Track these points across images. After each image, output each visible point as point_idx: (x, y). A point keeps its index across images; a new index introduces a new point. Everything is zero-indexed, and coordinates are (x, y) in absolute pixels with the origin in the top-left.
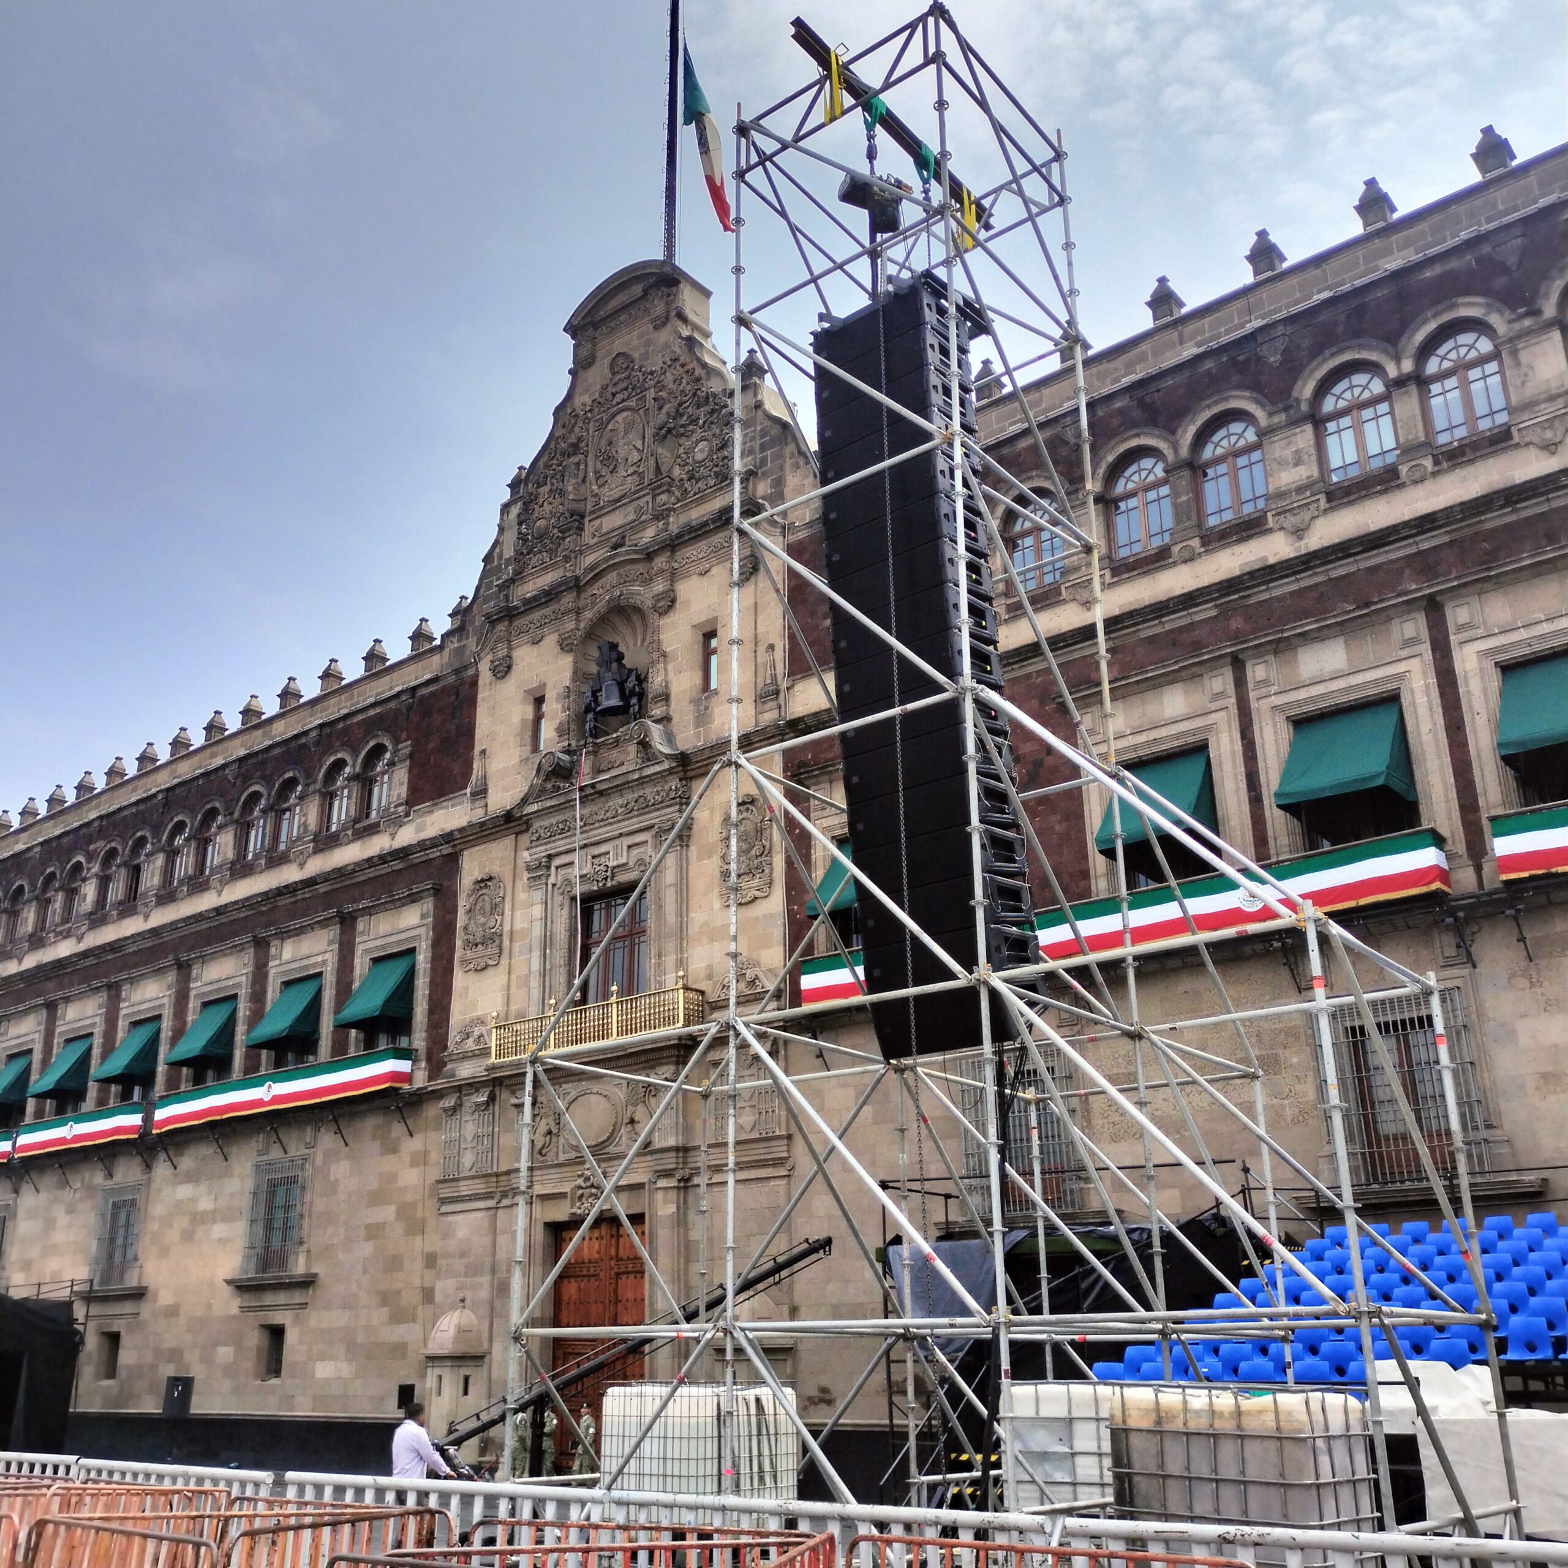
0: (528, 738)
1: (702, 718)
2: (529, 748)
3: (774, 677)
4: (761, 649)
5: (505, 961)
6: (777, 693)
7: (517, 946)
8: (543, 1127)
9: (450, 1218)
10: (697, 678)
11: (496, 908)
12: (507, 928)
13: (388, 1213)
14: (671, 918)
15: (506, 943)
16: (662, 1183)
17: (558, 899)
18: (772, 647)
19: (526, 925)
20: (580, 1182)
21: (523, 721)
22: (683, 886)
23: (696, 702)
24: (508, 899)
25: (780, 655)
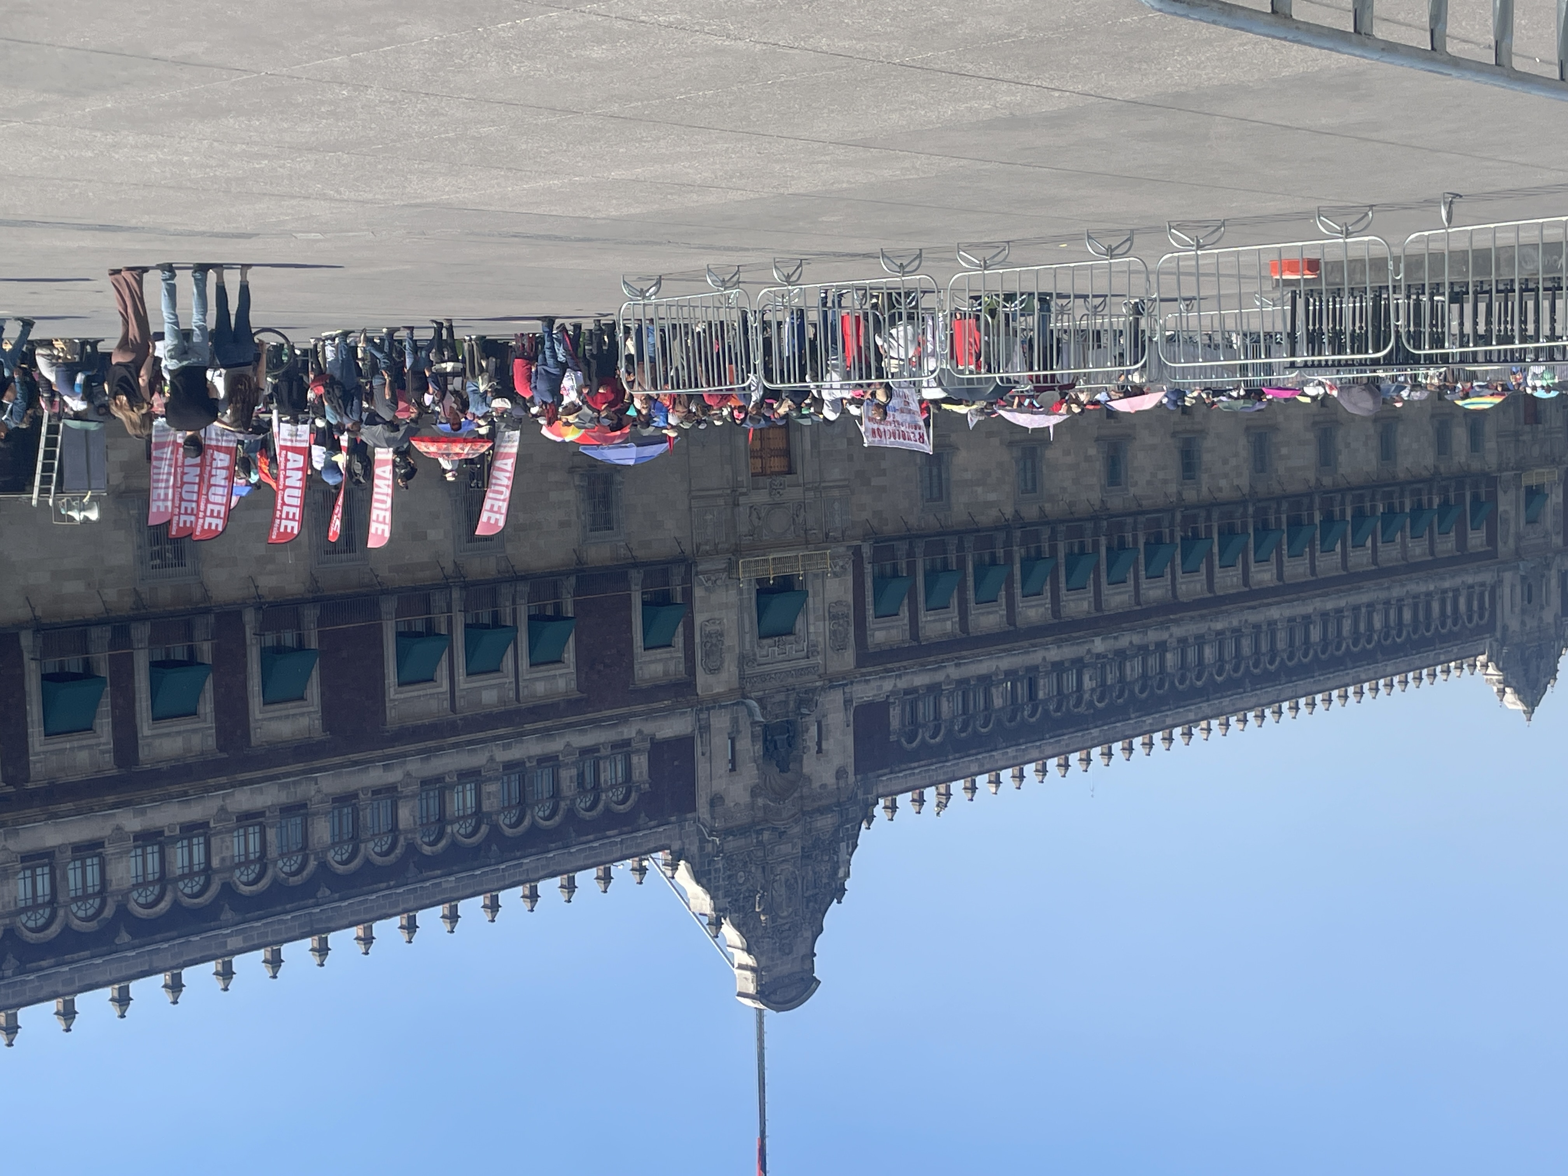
0: (824, 728)
1: (735, 721)
2: (823, 723)
3: (701, 737)
4: (708, 754)
5: (827, 606)
6: (700, 728)
7: (821, 613)
8: (801, 518)
9: (843, 477)
10: (738, 746)
11: (834, 633)
12: (827, 623)
13: (875, 481)
14: (746, 616)
15: (827, 615)
16: (744, 490)
17: (801, 634)
18: (703, 754)
19: (817, 623)
20: (781, 492)
21: (827, 740)
22: (741, 633)
23: (738, 732)
24: (828, 638)
25: (698, 750)
